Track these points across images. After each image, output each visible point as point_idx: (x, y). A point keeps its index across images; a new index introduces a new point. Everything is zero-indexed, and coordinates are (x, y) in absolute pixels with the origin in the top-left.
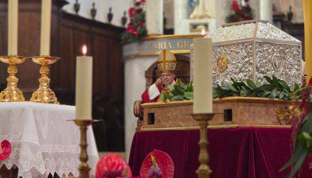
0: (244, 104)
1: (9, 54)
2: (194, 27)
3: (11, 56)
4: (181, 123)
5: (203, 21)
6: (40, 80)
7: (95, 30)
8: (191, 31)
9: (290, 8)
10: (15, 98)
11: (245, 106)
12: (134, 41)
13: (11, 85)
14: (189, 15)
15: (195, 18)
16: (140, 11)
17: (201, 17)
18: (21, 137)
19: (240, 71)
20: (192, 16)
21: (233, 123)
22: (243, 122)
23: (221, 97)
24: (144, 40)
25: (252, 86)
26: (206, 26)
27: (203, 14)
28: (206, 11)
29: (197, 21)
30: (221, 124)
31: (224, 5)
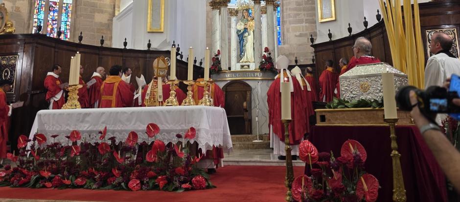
1: (188, 79)
2: (242, 66)
3: (190, 81)
4: (348, 122)
5: (247, 64)
6: (204, 94)
8: (241, 69)
9: (296, 58)
12: (215, 73)
16: (218, 59)
17: (246, 62)
20: (241, 61)
24: (220, 73)
26: (248, 66)
28: (248, 59)
29: (244, 64)
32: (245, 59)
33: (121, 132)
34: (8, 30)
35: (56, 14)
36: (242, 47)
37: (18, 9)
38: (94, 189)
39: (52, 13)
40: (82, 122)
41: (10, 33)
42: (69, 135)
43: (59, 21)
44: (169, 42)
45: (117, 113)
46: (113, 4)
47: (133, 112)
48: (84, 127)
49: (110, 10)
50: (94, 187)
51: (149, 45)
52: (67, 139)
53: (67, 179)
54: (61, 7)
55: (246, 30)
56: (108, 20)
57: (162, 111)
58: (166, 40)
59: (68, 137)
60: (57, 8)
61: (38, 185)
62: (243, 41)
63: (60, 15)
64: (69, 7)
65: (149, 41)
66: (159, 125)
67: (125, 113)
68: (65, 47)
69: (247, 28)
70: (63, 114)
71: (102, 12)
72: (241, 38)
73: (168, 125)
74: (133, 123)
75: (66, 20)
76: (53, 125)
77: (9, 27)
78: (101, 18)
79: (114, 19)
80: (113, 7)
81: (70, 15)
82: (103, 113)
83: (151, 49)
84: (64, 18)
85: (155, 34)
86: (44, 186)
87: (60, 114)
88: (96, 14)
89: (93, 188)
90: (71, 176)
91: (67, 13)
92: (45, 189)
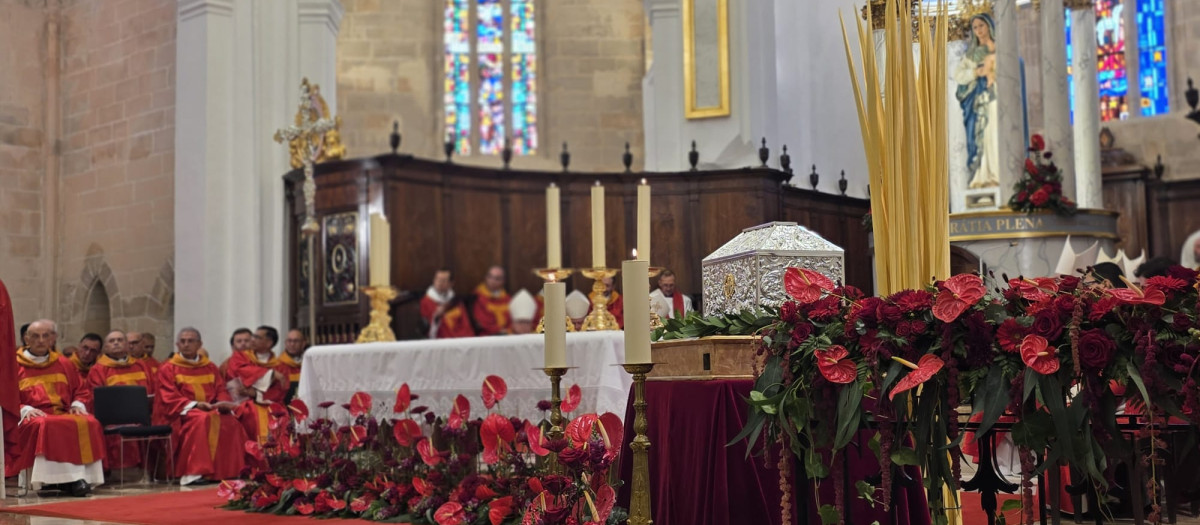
0: (726, 346)
1: (594, 265)
2: (974, 200)
3: (598, 269)
5: (988, 191)
7: (846, 209)
8: (969, 207)
9: (1159, 158)
10: (601, 325)
11: (726, 349)
13: (598, 308)
14: (969, 182)
15: (975, 187)
17: (984, 186)
18: (599, 379)
19: (746, 298)
20: (972, 184)
21: (711, 373)
22: (723, 371)
23: (701, 336)
25: (749, 319)
26: (992, 198)
27: (989, 181)
28: (993, 175)
29: (979, 191)
30: (701, 374)
31: (1012, 166)
32: (981, 176)
33: (438, 395)
34: (332, 152)
35: (498, 86)
36: (974, 137)
37: (404, 83)
38: (378, 520)
39: (487, 85)
40: (383, 372)
41: (336, 157)
42: (348, 402)
43: (506, 104)
44: (750, 143)
45: (443, 351)
46: (637, 39)
47: (471, 351)
48: (387, 383)
49: (632, 58)
50: (379, 515)
51: (694, 157)
52: (347, 412)
53: (338, 499)
54: (508, 67)
55: (981, 81)
56: (631, 88)
57: (525, 347)
58: (739, 139)
59: (347, 407)
60: (497, 68)
61: (290, 510)
62: (976, 120)
63: (508, 85)
64: (528, 64)
65: (694, 145)
66: (507, 381)
67: (456, 350)
68: (468, 181)
69: (985, 79)
70: (349, 355)
71: (610, 66)
72: (967, 109)
73: (538, 380)
74: (472, 375)
75: (523, 98)
76: (333, 380)
77: (332, 144)
78: (609, 84)
79: (645, 82)
80: (639, 47)
81: (532, 83)
82: (418, 352)
83: (699, 168)
84: (517, 95)
85: (707, 124)
86: (298, 513)
87: (358, 355)
88: (597, 75)
89: (375, 518)
90: (348, 492)
91: (524, 80)
92: (298, 517)
